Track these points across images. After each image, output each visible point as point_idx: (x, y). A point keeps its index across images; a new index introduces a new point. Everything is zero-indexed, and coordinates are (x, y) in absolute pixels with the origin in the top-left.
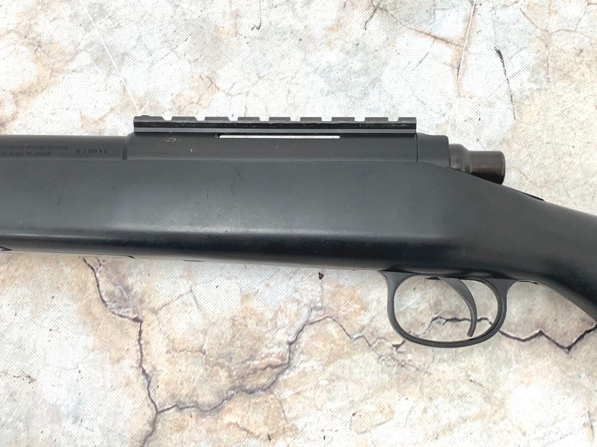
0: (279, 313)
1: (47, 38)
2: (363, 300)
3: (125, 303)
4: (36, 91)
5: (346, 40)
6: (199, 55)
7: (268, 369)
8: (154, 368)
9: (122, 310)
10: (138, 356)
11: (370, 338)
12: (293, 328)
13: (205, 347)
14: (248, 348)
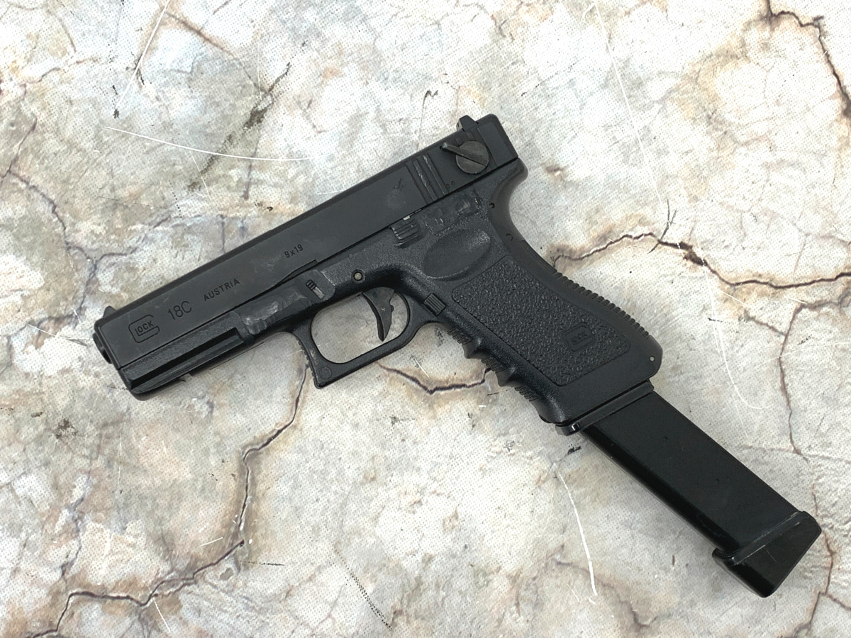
1: (699, 127)
4: (718, 56)
5: (317, 54)
6: (510, 70)
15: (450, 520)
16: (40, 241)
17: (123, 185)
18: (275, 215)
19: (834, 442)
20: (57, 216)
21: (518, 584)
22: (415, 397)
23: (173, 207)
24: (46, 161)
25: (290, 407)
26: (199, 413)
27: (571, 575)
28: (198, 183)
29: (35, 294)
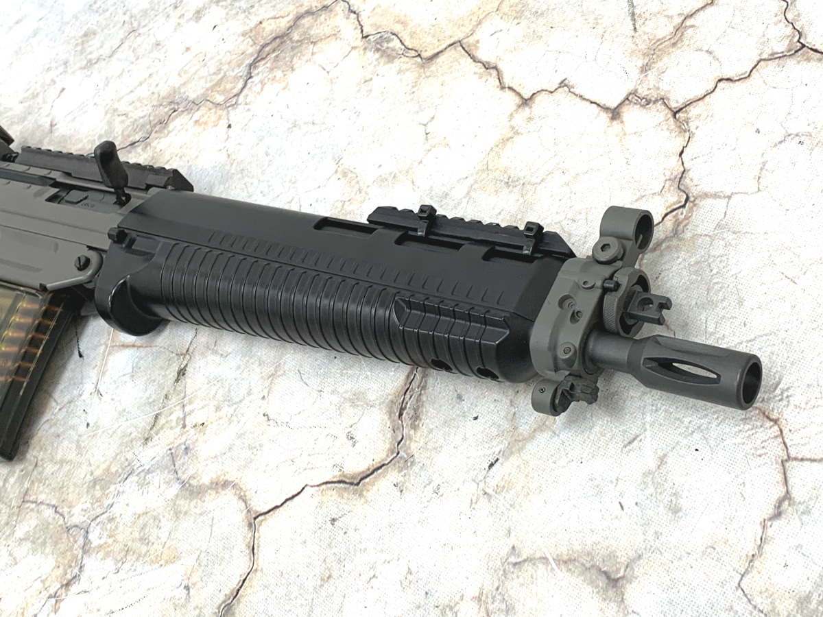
1: (502, 193)
8: (347, 18)
15: (406, 578)
16: (49, 536)
17: (98, 467)
18: (206, 427)
19: (726, 333)
20: (59, 513)
21: (484, 601)
22: (346, 494)
23: (135, 463)
24: (47, 481)
25: (249, 556)
26: (179, 599)
27: (530, 568)
29: (50, 575)
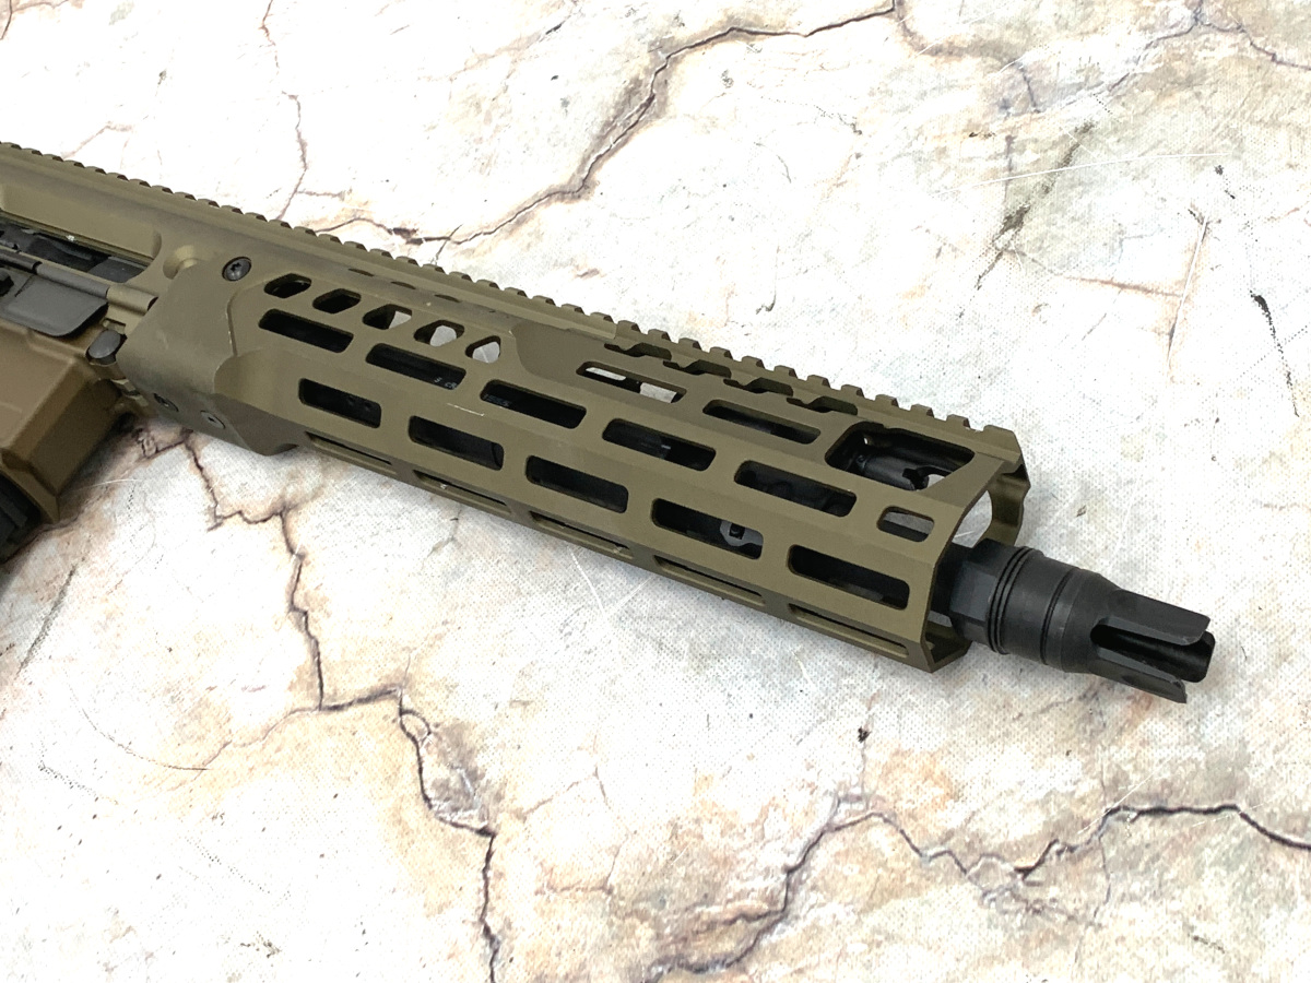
0: (771, 809)
2: (953, 780)
3: (467, 800)
5: (939, 309)
7: (739, 922)
9: (460, 813)
10: (479, 900)
11: (964, 855)
12: (797, 838)
13: (612, 881)
14: (701, 880)
28: (1080, 133)
